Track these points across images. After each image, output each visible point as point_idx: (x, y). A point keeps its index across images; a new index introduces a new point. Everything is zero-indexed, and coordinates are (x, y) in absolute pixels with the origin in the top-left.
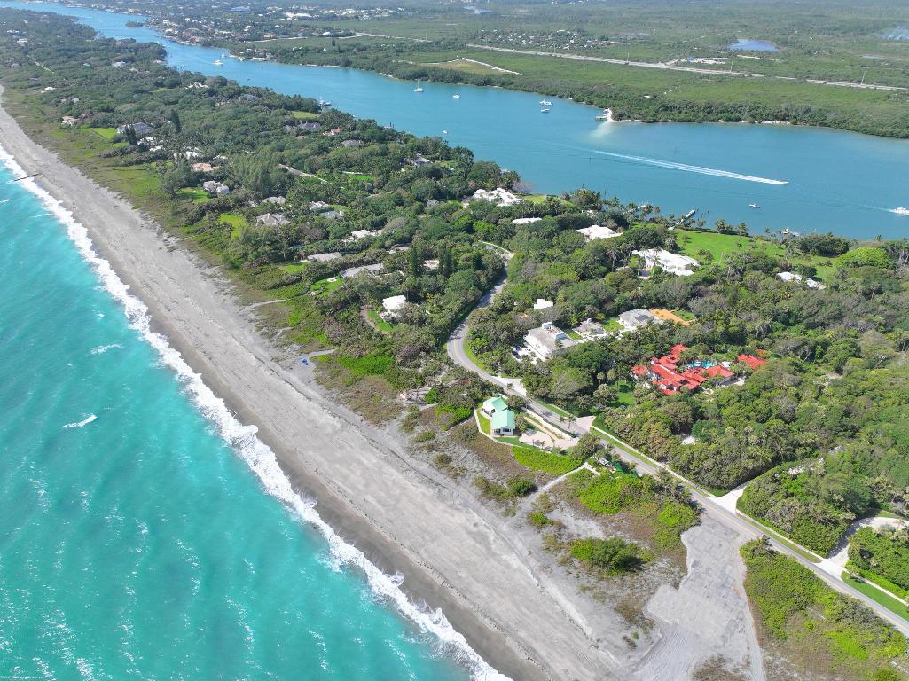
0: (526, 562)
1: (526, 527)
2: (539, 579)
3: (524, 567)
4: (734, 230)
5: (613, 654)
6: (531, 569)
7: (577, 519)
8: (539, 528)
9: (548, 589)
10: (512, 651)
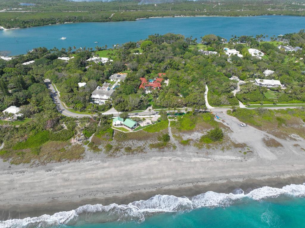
0: (199, 157)
1: (185, 147)
2: (209, 158)
3: (201, 159)
4: (102, 49)
5: (251, 158)
6: (203, 157)
7: (190, 135)
8: (189, 144)
9: (215, 158)
10: (238, 182)
